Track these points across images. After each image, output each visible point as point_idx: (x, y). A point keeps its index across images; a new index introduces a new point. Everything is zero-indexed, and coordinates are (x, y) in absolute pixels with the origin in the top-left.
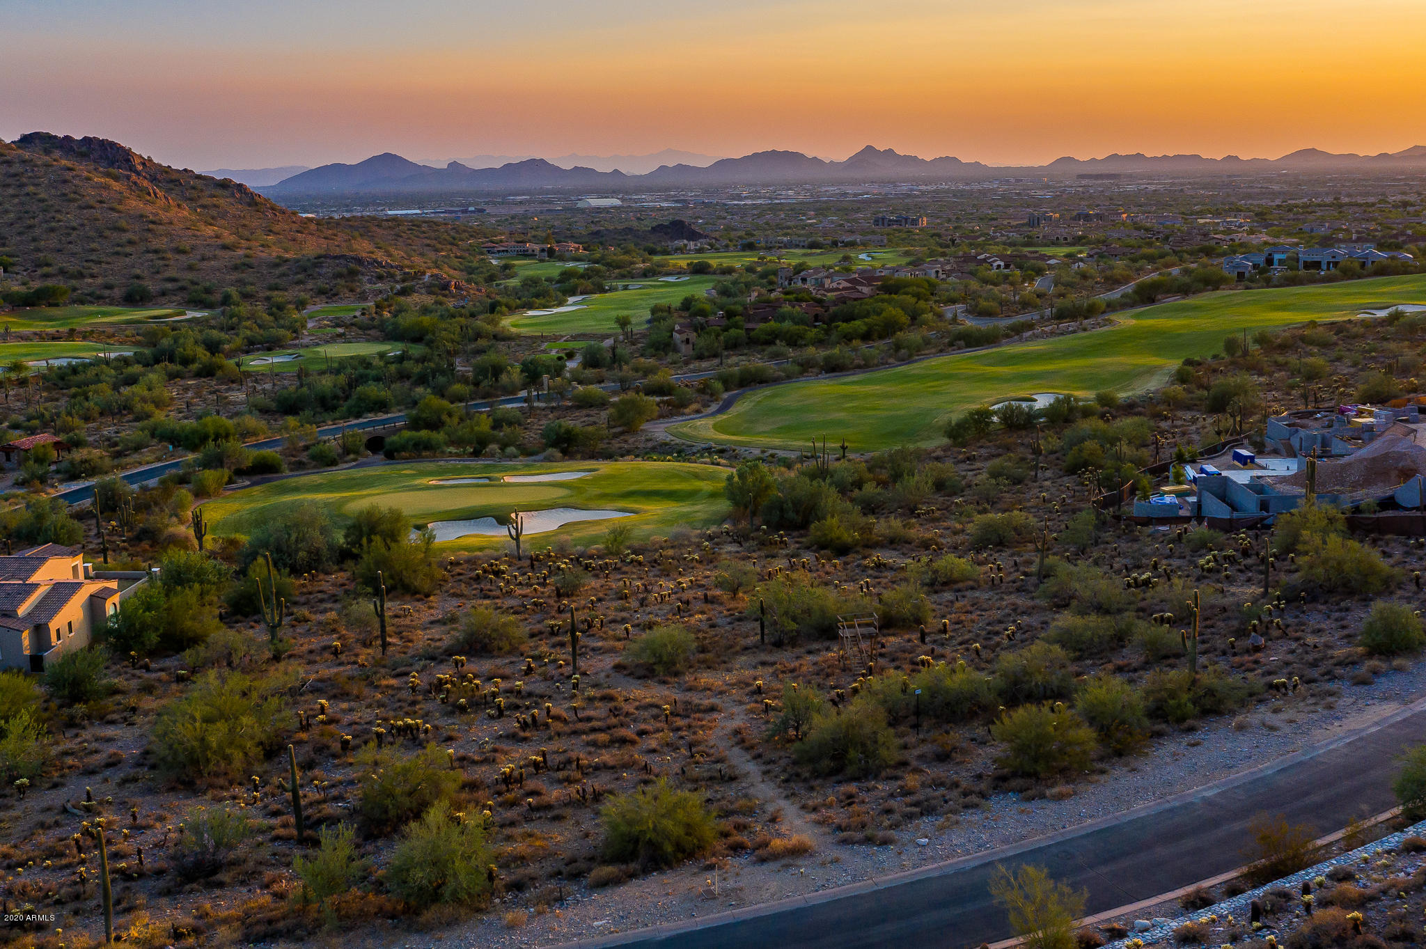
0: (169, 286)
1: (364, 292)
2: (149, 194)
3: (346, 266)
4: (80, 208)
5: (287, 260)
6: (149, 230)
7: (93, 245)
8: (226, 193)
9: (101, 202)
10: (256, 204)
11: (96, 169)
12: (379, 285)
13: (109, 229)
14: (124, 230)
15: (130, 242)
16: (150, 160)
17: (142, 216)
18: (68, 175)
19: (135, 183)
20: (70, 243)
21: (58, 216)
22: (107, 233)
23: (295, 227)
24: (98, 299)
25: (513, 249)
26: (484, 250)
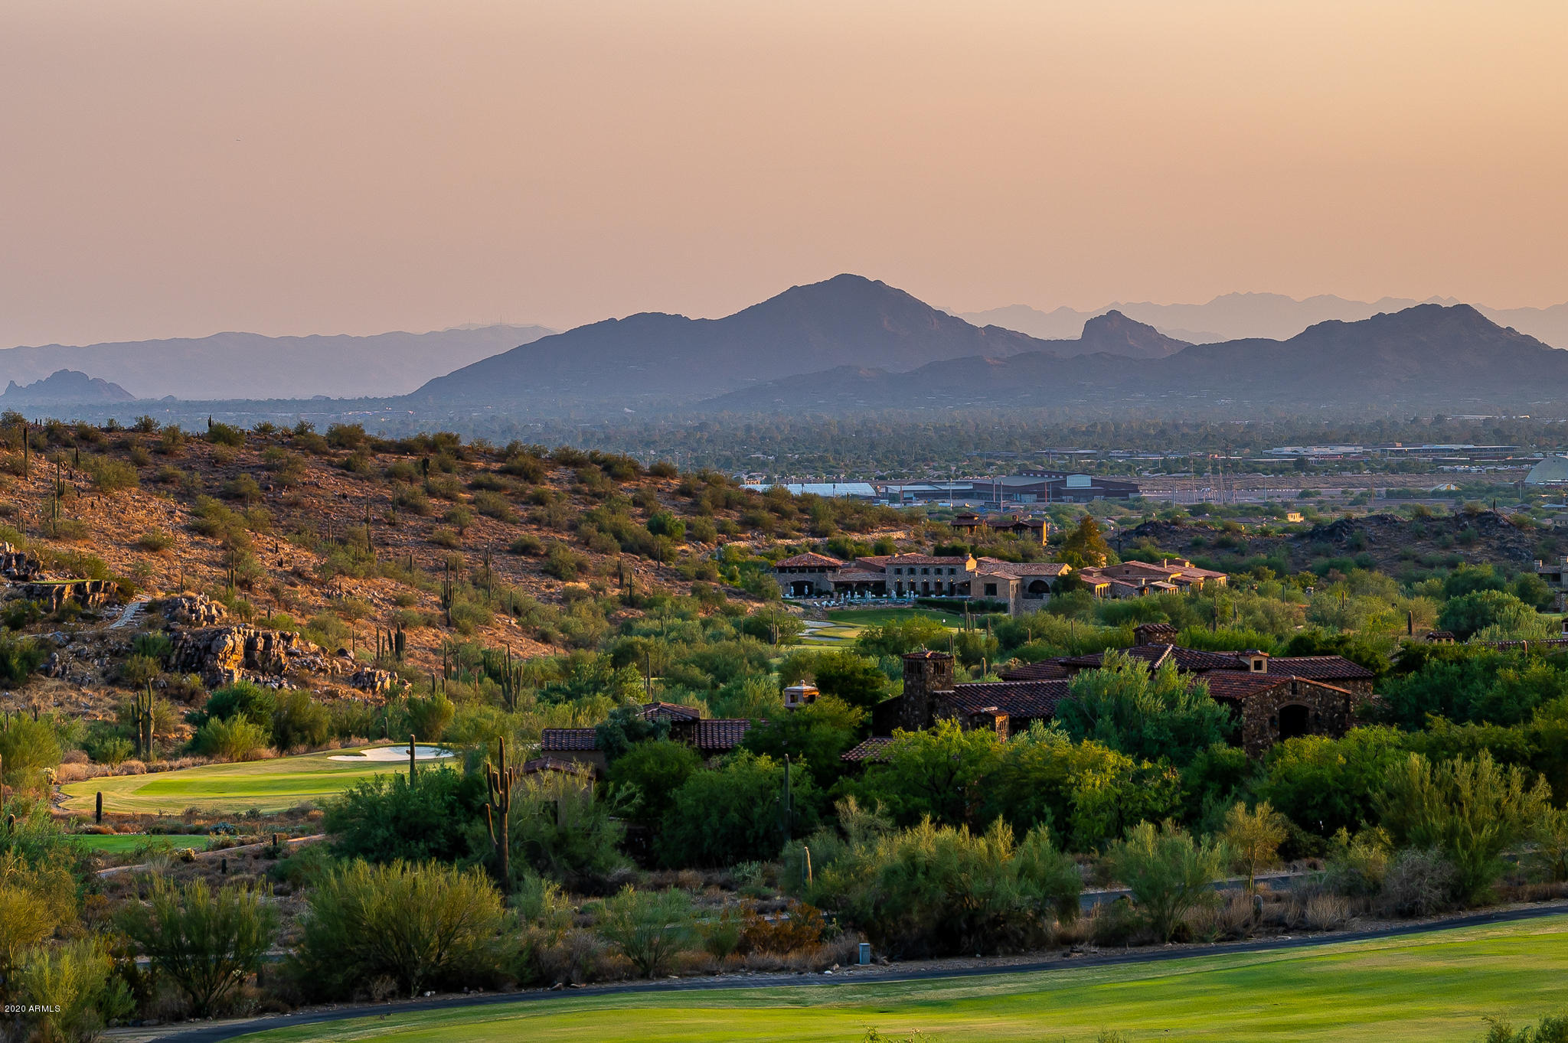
25: (905, 578)
26: (773, 582)
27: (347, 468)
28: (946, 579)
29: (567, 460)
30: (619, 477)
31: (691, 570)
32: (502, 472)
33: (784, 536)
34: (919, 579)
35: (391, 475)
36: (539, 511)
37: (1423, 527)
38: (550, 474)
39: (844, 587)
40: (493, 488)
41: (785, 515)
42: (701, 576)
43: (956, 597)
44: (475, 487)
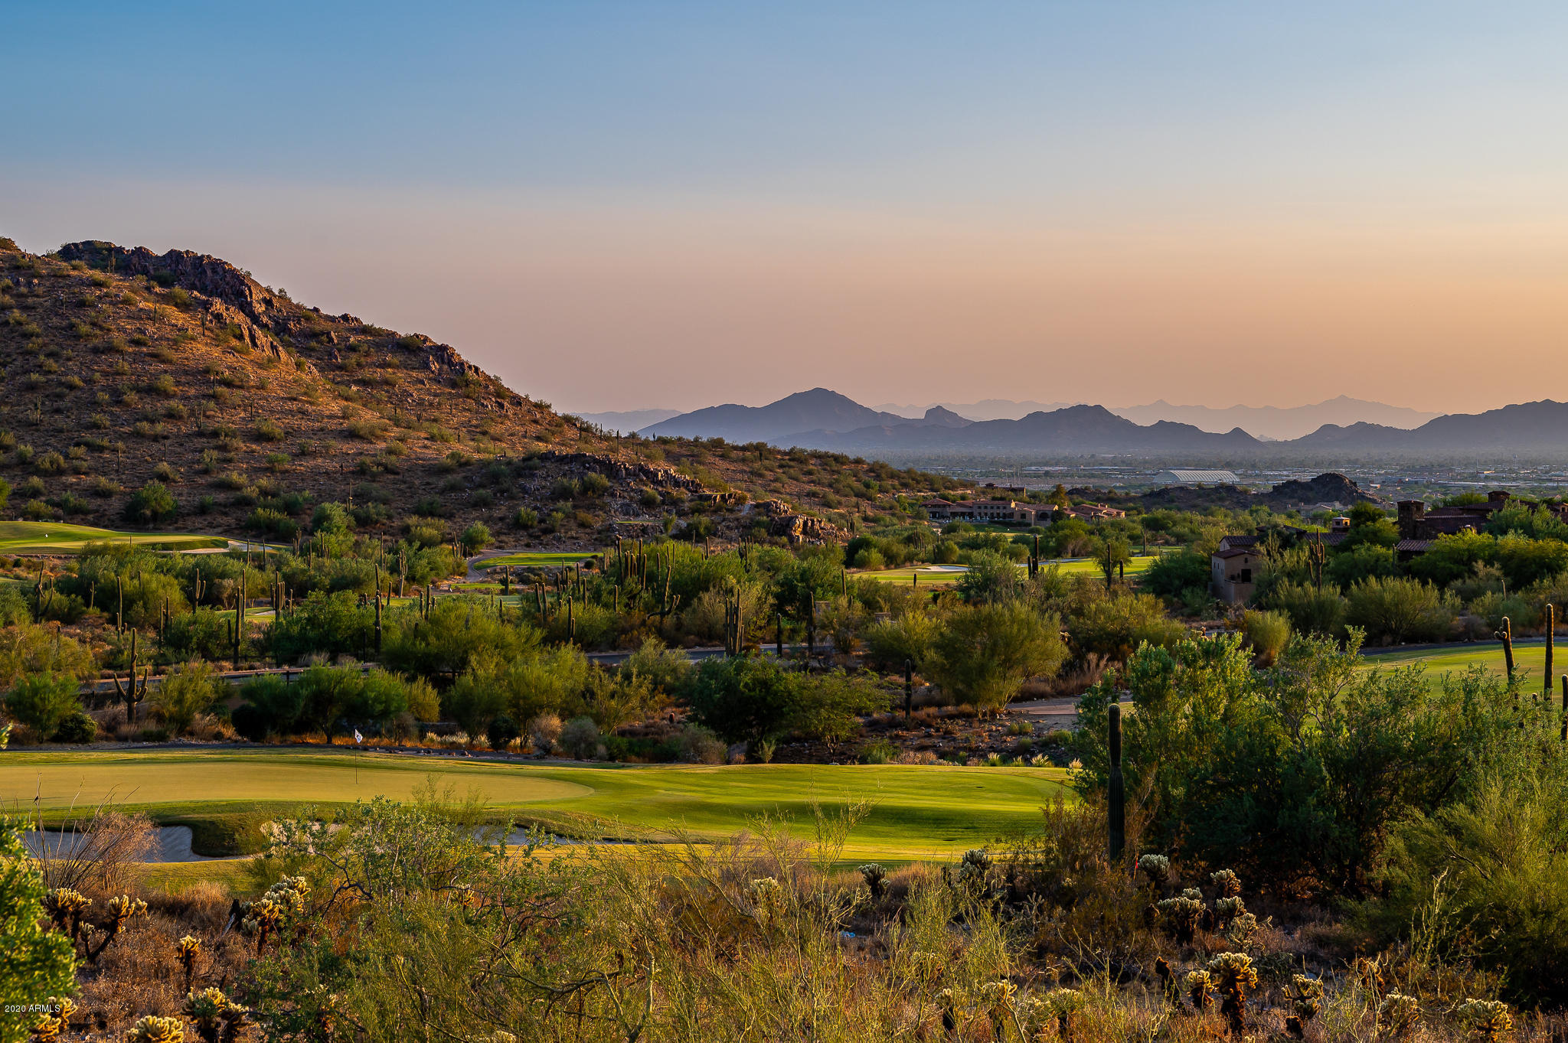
0: (221, 497)
1: (610, 528)
2: (240, 337)
3: (581, 476)
4: (96, 351)
5: (467, 463)
6: (214, 397)
7: (97, 417)
8: (414, 361)
9: (137, 343)
10: (467, 383)
11: (148, 289)
12: (645, 520)
13: (139, 390)
14: (167, 395)
15: (172, 416)
16: (282, 296)
17: (207, 371)
18: (91, 294)
19: (218, 317)
20: (58, 411)
21: (52, 364)
22: (131, 397)
23: (533, 429)
24: (73, 514)
25: (983, 511)
26: (924, 511)
27: (723, 457)
28: (1001, 511)
29: (816, 455)
30: (843, 464)
31: (887, 506)
32: (790, 460)
33: (920, 491)
34: (989, 511)
35: (744, 460)
36: (814, 477)
37: (1202, 492)
38: (813, 462)
39: (954, 515)
40: (790, 467)
41: (918, 482)
42: (891, 508)
43: (1007, 520)
44: (781, 466)
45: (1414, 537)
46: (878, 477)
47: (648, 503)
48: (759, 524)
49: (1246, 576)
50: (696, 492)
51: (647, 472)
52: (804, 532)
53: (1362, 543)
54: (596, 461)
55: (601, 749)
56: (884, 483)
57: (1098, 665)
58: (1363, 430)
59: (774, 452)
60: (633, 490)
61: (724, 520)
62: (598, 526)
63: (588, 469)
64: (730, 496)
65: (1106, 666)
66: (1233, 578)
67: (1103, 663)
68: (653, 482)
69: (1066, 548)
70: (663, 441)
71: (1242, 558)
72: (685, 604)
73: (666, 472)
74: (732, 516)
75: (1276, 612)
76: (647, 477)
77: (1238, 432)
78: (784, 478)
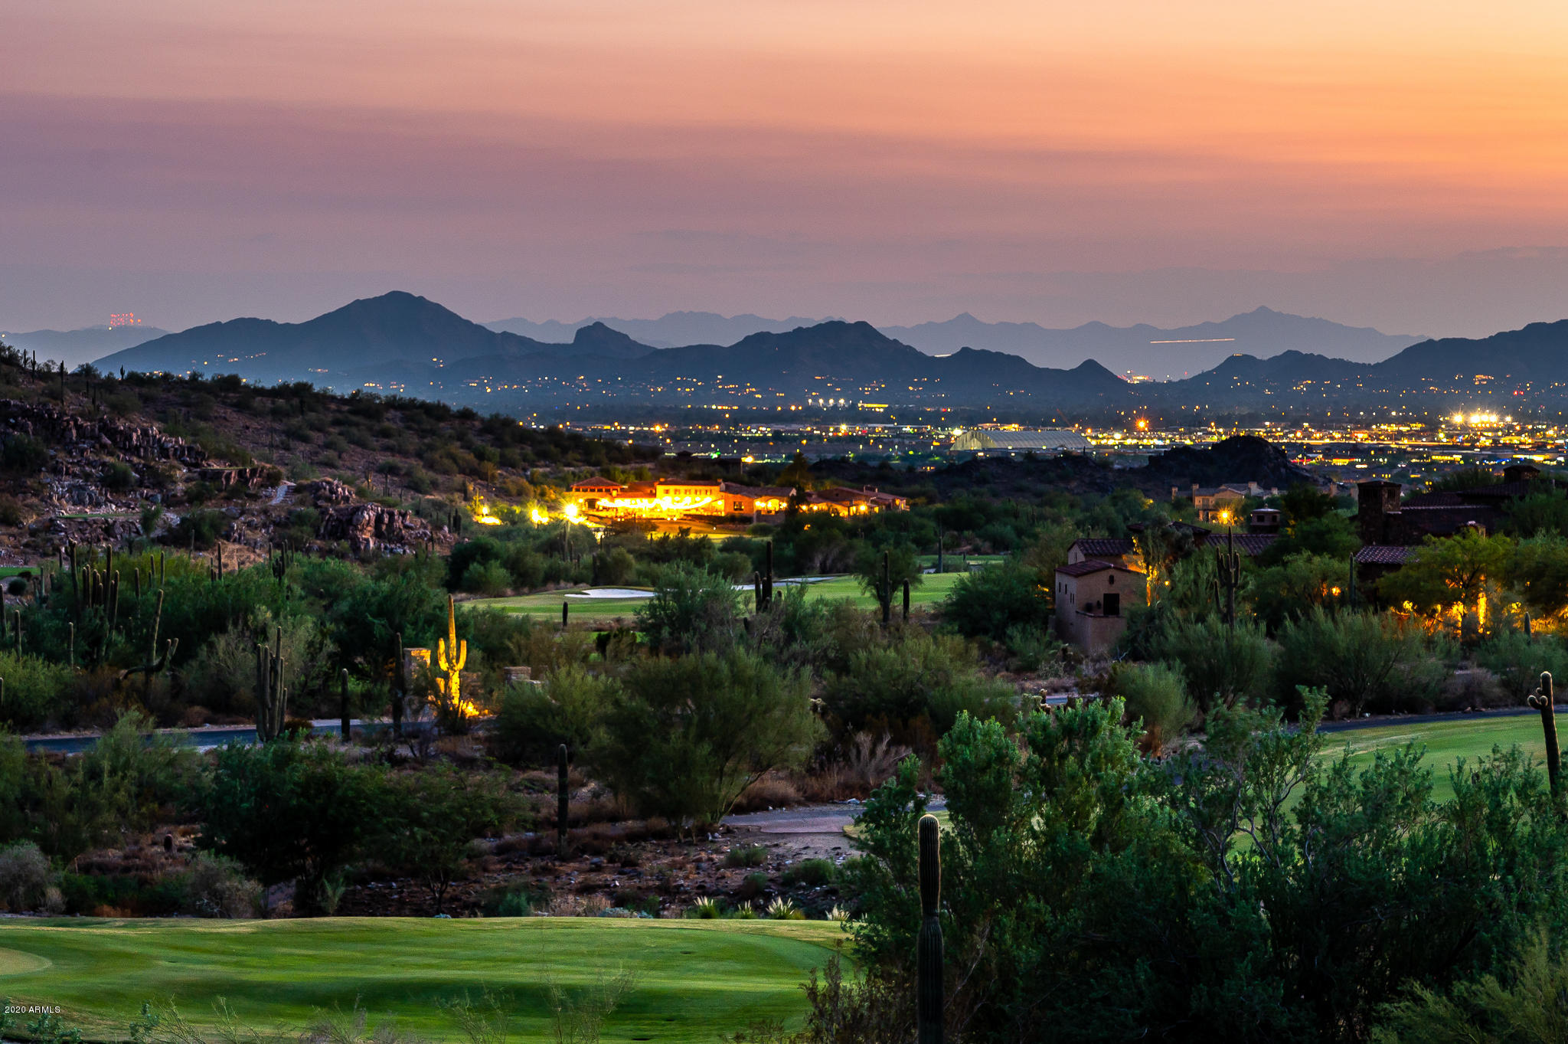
1: (51, 526)
12: (111, 512)
27: (241, 406)
29: (394, 404)
30: (440, 419)
31: (513, 488)
32: (351, 412)
33: (569, 465)
35: (276, 413)
36: (392, 442)
37: (1034, 465)
38: (385, 415)
40: (351, 424)
41: (565, 450)
44: (336, 423)
45: (1385, 541)
46: (499, 442)
47: (115, 484)
48: (301, 519)
49: (1111, 605)
50: (197, 465)
51: (112, 433)
52: (378, 534)
53: (1299, 552)
54: (26, 413)
55: (54, 894)
56: (508, 452)
57: (873, 753)
58: (1295, 363)
59: (325, 398)
60: (90, 464)
61: (242, 513)
62: (31, 520)
63: (14, 427)
64: (254, 472)
65: (887, 752)
66: (1089, 608)
67: (882, 747)
68: (126, 451)
69: (812, 560)
70: (134, 380)
71: (1104, 576)
72: (184, 655)
73: (145, 432)
74: (256, 506)
75: (1163, 665)
76: (114, 441)
77: (1090, 366)
78: (342, 442)
